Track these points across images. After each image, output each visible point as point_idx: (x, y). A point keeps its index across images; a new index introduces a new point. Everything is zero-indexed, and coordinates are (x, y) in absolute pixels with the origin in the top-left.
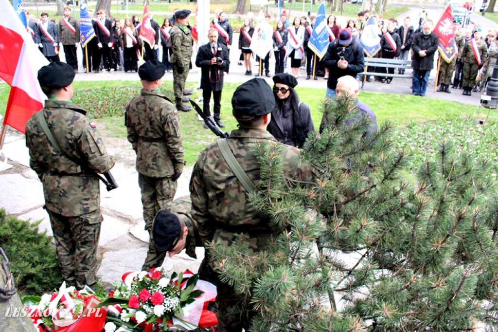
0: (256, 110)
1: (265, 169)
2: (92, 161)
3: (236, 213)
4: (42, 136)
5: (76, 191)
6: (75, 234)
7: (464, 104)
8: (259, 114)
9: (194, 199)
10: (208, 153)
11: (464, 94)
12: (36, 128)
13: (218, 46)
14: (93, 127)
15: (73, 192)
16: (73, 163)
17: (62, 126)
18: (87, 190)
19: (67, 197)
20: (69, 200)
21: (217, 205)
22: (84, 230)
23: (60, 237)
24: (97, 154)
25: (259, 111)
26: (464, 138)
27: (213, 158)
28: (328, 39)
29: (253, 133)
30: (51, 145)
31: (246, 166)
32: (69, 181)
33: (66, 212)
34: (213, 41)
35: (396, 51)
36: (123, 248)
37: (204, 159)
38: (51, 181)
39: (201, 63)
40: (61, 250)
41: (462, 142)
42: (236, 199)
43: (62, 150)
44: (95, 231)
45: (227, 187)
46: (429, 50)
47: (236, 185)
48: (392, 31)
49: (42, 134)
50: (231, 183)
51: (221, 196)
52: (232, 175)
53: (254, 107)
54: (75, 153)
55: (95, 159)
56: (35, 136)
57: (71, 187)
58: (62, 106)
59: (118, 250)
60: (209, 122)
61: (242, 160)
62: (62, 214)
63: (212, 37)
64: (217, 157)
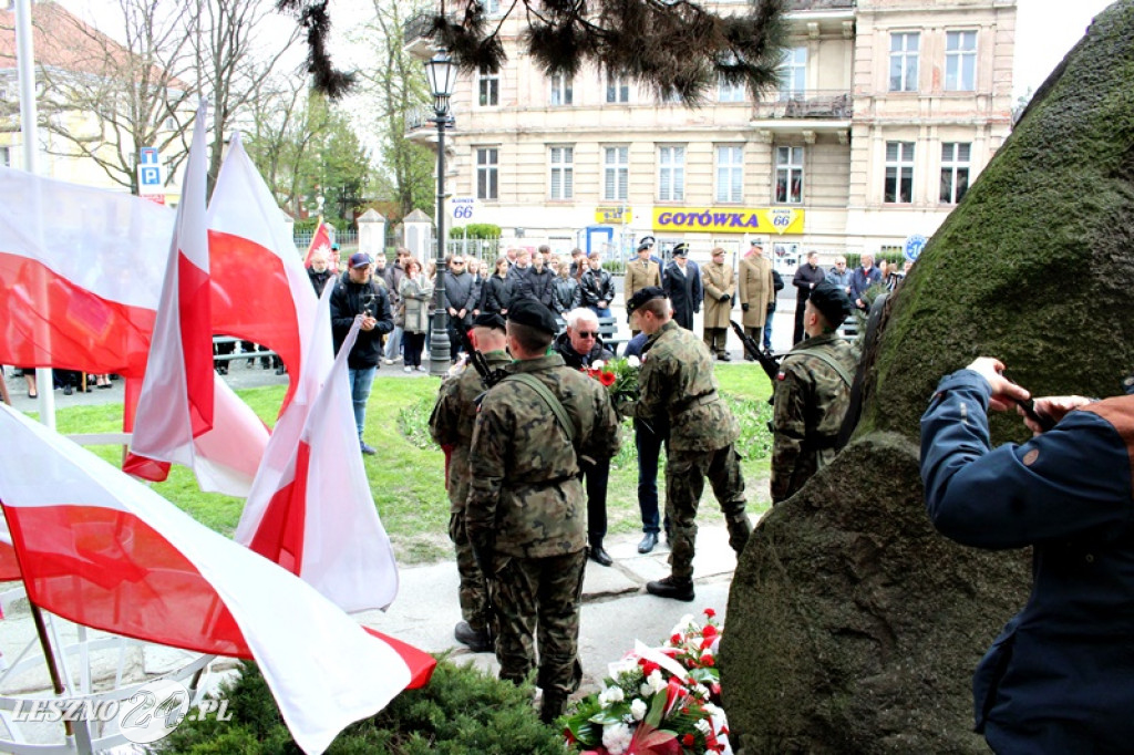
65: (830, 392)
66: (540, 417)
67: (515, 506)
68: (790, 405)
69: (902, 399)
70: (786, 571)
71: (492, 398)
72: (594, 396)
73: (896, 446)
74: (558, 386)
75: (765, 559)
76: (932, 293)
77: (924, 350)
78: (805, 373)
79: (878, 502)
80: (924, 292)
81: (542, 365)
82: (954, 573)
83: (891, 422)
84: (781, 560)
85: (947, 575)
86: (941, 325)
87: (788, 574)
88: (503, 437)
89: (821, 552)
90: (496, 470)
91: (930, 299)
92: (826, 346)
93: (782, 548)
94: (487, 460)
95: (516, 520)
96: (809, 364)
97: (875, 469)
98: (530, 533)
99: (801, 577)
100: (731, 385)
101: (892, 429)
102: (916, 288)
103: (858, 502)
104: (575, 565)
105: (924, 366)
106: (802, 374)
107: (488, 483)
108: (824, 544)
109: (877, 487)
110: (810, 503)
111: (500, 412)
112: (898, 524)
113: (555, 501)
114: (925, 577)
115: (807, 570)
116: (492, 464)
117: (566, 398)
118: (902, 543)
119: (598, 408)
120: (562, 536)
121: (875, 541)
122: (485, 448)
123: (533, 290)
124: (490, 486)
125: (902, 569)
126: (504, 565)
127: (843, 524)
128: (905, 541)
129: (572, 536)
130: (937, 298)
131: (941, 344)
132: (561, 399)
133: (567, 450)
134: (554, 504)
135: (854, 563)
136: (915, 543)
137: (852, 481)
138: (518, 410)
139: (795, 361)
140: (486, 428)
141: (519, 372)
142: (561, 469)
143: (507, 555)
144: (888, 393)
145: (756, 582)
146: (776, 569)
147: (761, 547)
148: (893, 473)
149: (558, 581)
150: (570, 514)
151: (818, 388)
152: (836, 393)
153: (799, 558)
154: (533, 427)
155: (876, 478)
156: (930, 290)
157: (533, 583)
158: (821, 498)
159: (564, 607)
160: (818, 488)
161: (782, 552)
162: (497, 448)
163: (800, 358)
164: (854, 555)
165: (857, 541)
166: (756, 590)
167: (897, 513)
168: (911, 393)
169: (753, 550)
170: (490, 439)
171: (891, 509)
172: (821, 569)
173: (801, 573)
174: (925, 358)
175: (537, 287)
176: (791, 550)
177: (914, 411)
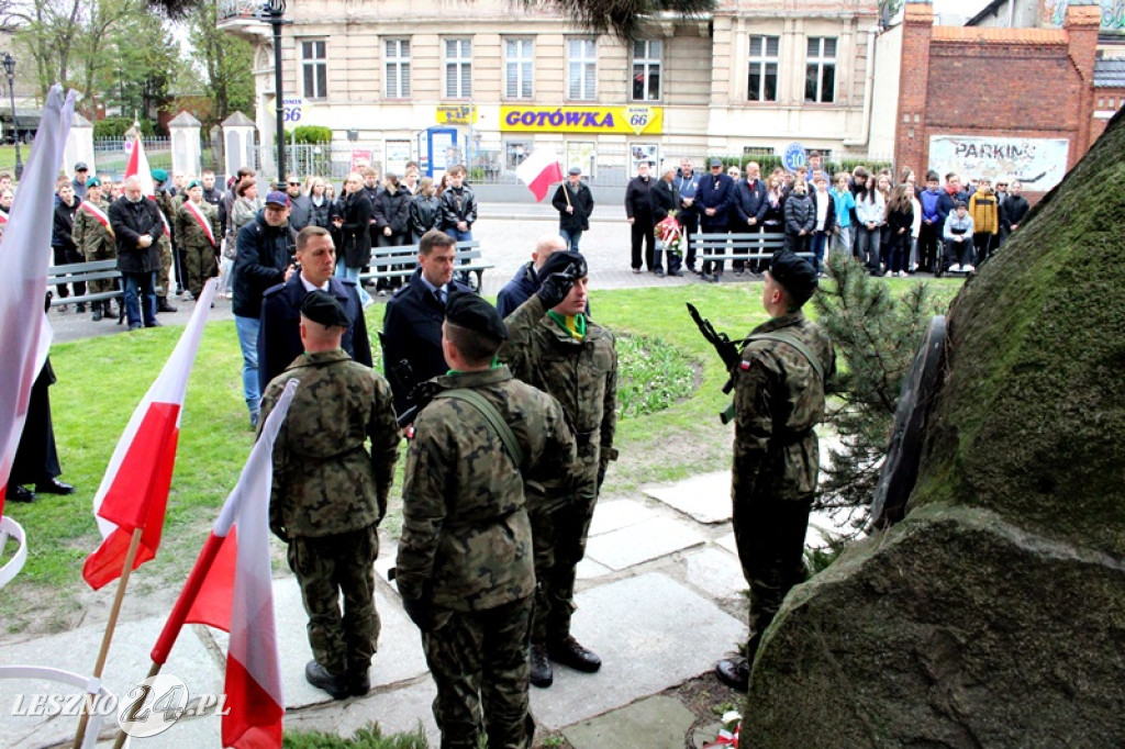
65: (800, 383)
66: (486, 444)
67: (456, 552)
68: (757, 400)
69: (997, 470)
70: (840, 666)
71: (429, 421)
72: (545, 415)
73: (990, 528)
74: (506, 405)
75: (809, 647)
76: (1039, 342)
77: (1029, 414)
78: (774, 362)
79: (963, 591)
80: (1027, 341)
81: (487, 379)
82: (1052, 672)
83: (981, 497)
84: (833, 652)
85: (1043, 674)
86: (1052, 384)
87: (844, 670)
88: (444, 469)
89: (888, 646)
90: (438, 509)
91: (1036, 350)
92: (792, 328)
93: (835, 638)
94: (426, 498)
95: (459, 569)
96: (776, 351)
97: (961, 554)
98: (477, 584)
99: (859, 674)
100: (613, 318)
101: (982, 505)
102: (1008, 328)
103: (938, 590)
104: (525, 609)
105: (1029, 434)
106: (770, 364)
107: (428, 525)
108: (891, 638)
109: (963, 573)
110: (873, 587)
111: (440, 438)
112: (987, 618)
113: (503, 541)
114: (1016, 676)
115: (869, 668)
116: (432, 502)
117: (515, 420)
118: (991, 639)
119: (551, 429)
120: (511, 581)
121: (958, 636)
122: (424, 486)
123: (383, 212)
124: (431, 528)
125: (989, 668)
126: (445, 622)
127: (915, 615)
128: (994, 636)
129: (523, 579)
130: (1047, 349)
131: (1054, 408)
132: (509, 421)
133: (515, 481)
134: (502, 545)
135: (930, 661)
136: (1007, 639)
137: (929, 565)
138: (461, 437)
139: (762, 348)
140: (424, 460)
141: (458, 388)
142: (509, 504)
143: (449, 609)
144: (978, 461)
145: (795, 672)
146: (826, 661)
147: (802, 632)
148: (985, 558)
149: (506, 630)
150: (519, 554)
151: (789, 378)
152: (806, 383)
153: (857, 653)
154: (478, 457)
155: (963, 564)
156: (1035, 338)
157: (478, 637)
158: (887, 582)
159: (514, 656)
160: (882, 571)
161: (833, 643)
162: (437, 483)
163: (766, 344)
164: (930, 652)
165: (934, 635)
166: (795, 681)
167: (986, 605)
168: (1011, 464)
169: (791, 635)
170: (429, 473)
171: (979, 600)
172: (890, 667)
173: (862, 671)
174: (1030, 423)
175: (387, 210)
176: (845, 642)
177: (1013, 486)
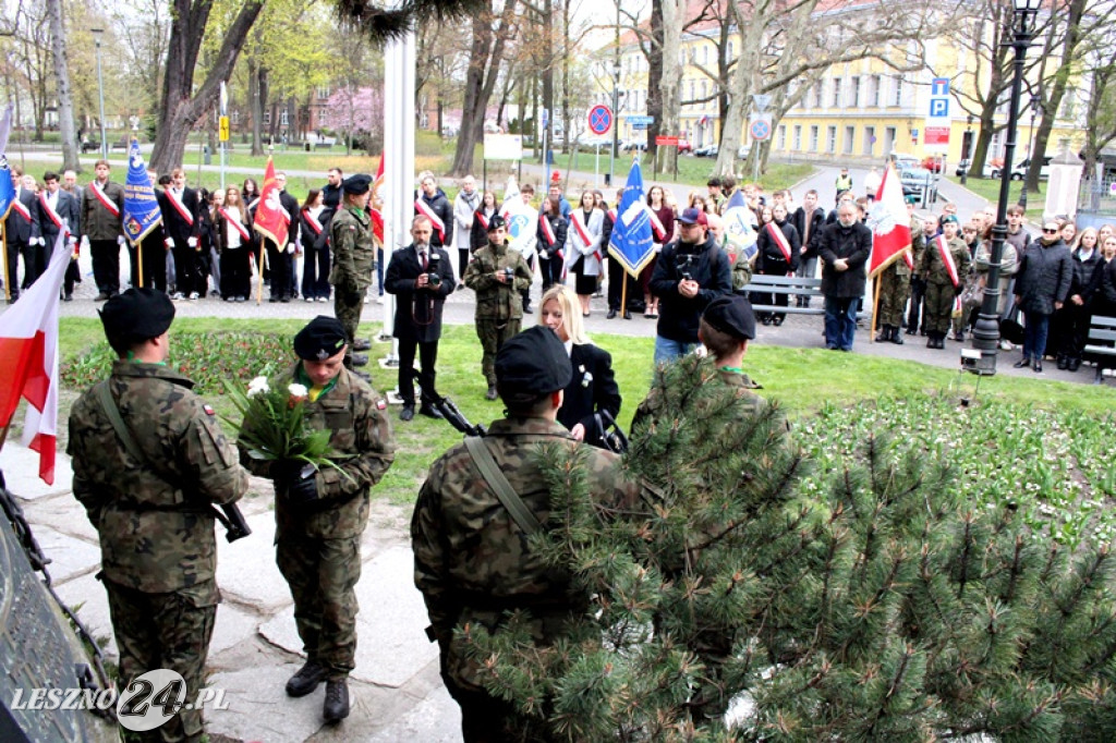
0: (540, 383)
1: (559, 490)
2: (207, 481)
3: (504, 574)
4: (106, 432)
5: (170, 541)
6: (165, 630)
7: (929, 367)
8: (546, 391)
9: (421, 549)
10: (450, 462)
11: (929, 346)
12: (94, 416)
13: (432, 251)
14: (209, 414)
15: (165, 543)
16: (166, 485)
17: (150, 413)
18: (192, 538)
19: (152, 554)
20: (155, 560)
21: (467, 560)
22: (185, 620)
23: (130, 637)
24: (218, 467)
25: (546, 385)
26: (931, 434)
27: (460, 472)
28: (651, 238)
29: (532, 426)
30: (124, 450)
31: (520, 486)
32: (159, 521)
33: (147, 583)
34: (421, 241)
35: (791, 259)
36: (248, 665)
37: (441, 475)
38: (120, 520)
39: (395, 285)
40: (129, 665)
41: (927, 443)
42: (504, 548)
43: (146, 459)
44: (205, 622)
45: (486, 525)
46: (852, 257)
47: (503, 522)
48: (782, 217)
49: (106, 427)
50: (494, 517)
51: (474, 543)
52: (495, 502)
53: (537, 378)
54: (171, 465)
55: (214, 476)
56: (90, 433)
57: (160, 534)
58: (149, 374)
59: (236, 670)
60: (445, 405)
61: (514, 475)
62: (140, 588)
63: (419, 232)
64: (468, 470)
